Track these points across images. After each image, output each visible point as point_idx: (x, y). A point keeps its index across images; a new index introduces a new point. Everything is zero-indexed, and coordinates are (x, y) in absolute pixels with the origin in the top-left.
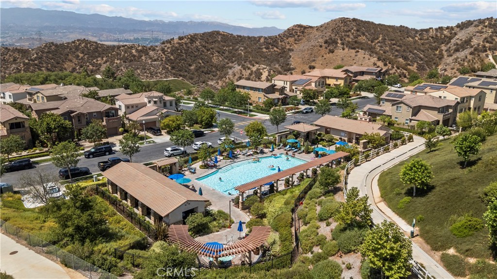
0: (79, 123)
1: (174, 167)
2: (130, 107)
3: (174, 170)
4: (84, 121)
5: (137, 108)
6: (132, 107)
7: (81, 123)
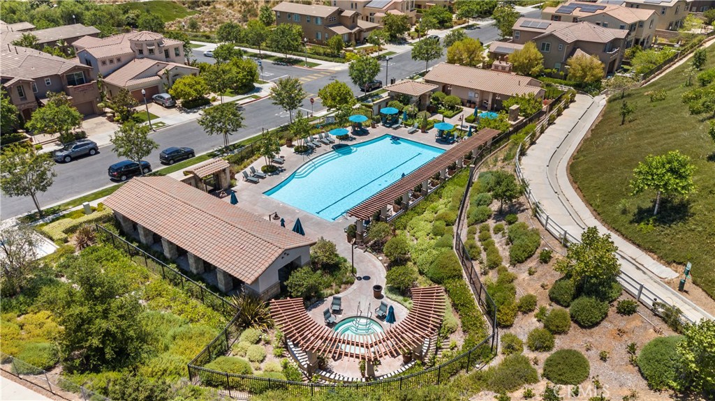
0: (21, 99)
1: (223, 175)
2: (108, 62)
3: (223, 180)
4: (30, 95)
5: (120, 64)
6: (111, 61)
7: (25, 98)
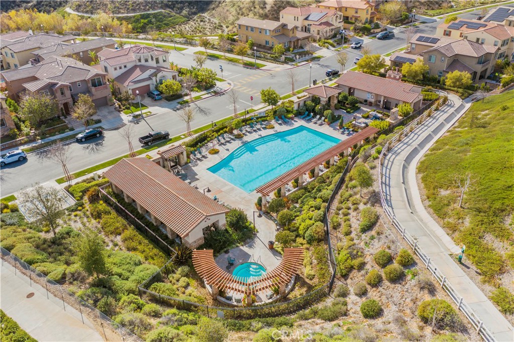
0: (62, 97)
1: (181, 156)
2: (118, 68)
3: (181, 159)
4: (68, 94)
7: (65, 96)
